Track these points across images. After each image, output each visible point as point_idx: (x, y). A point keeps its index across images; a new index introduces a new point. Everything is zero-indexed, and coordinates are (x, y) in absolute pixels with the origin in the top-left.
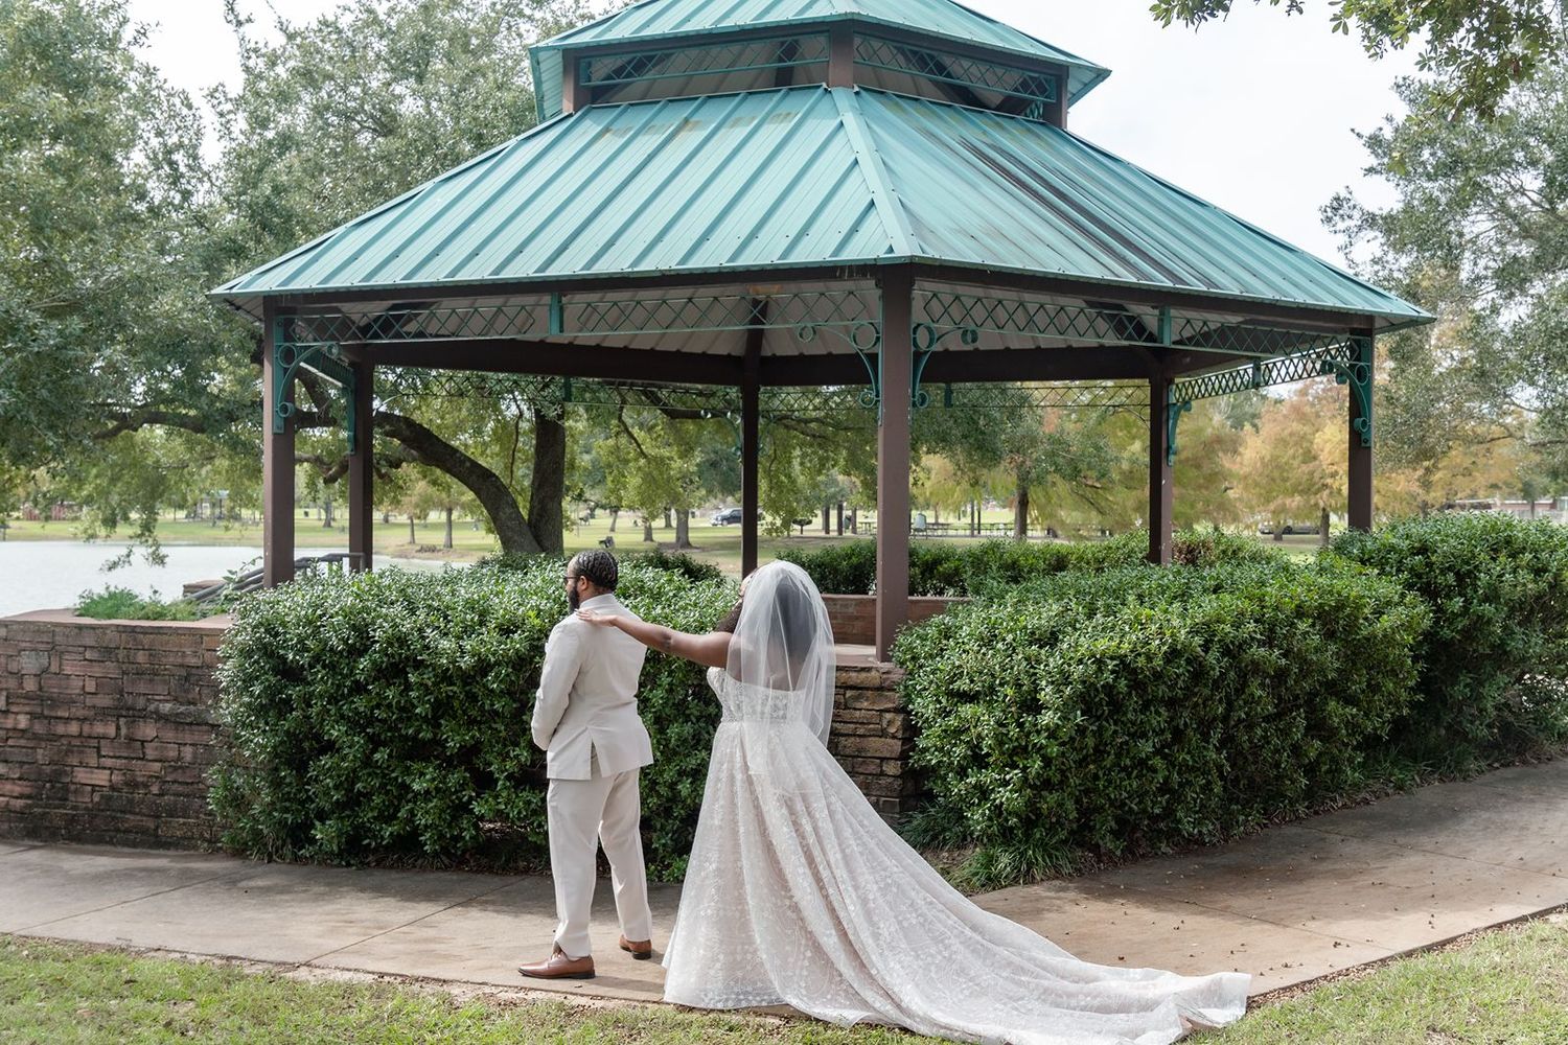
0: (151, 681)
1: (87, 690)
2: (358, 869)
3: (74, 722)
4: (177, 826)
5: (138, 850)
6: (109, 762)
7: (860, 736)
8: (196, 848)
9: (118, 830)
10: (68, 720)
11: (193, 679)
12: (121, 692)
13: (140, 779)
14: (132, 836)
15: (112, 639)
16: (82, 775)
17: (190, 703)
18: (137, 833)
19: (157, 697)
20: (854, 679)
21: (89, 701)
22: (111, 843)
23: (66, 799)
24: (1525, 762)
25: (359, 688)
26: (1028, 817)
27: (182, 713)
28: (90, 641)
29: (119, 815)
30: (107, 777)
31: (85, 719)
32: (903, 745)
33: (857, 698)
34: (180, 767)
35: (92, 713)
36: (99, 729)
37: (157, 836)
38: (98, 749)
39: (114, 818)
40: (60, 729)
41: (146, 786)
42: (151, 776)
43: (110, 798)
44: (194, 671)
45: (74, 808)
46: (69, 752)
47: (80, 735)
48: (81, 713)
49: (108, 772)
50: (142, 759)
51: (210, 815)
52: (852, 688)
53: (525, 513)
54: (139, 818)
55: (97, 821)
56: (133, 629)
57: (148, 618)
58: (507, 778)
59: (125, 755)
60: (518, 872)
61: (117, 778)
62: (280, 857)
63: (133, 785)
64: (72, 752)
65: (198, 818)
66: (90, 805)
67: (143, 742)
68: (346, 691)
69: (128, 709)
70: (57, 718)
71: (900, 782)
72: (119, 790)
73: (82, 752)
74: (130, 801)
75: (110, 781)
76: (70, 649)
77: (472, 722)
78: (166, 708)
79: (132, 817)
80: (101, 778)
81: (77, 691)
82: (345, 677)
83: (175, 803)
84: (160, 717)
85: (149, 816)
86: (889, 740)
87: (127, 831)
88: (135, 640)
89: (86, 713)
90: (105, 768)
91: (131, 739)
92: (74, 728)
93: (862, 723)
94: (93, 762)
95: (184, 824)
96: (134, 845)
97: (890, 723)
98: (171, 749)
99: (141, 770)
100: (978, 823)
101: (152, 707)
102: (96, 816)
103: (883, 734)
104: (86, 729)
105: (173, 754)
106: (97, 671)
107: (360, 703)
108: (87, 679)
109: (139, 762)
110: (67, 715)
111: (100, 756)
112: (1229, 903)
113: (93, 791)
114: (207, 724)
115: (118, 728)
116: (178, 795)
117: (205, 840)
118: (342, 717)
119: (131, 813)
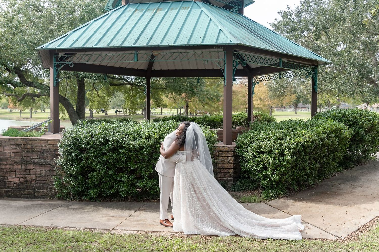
0: (32, 153)
1: (12, 156)
2: (99, 202)
3: (8, 165)
4: (41, 192)
5: (29, 199)
6: (19, 176)
7: (222, 163)
8: (47, 198)
9: (22, 194)
10: (6, 164)
11: (45, 153)
12: (23, 157)
13: (29, 180)
14: (27, 195)
15: (19, 142)
16: (10, 179)
17: (44, 159)
18: (28, 194)
19: (33, 158)
20: (221, 149)
21: (12, 159)
22: (20, 197)
23: (6, 186)
24: (360, 165)
25: (104, 154)
26: (278, 182)
27: (42, 162)
28: (12, 143)
29: (22, 190)
30: (19, 180)
31: (11, 164)
32: (234, 165)
33: (221, 154)
34: (41, 176)
35: (13, 162)
36: (16, 167)
37: (34, 195)
38: (15, 172)
39: (21, 191)
40: (3, 167)
41: (30, 182)
42: (32, 179)
43: (19, 185)
44: (45, 150)
45: (8, 188)
46: (6, 173)
47: (10, 168)
48: (10, 162)
49: (19, 178)
50: (29, 175)
51: (50, 189)
52: (220, 151)
53: (75, 109)
54: (28, 190)
55: (16, 192)
56: (26, 139)
57: (27, 136)
58: (147, 177)
59: (24, 173)
60: (144, 201)
61: (21, 180)
62: (75, 199)
63: (26, 181)
64: (7, 173)
65: (47, 190)
66: (13, 187)
67: (29, 170)
68: (100, 155)
69: (25, 161)
70: (2, 164)
71: (233, 174)
72: (22, 183)
73: (10, 173)
74: (26, 186)
75: (19, 181)
76: (6, 145)
77: (136, 163)
78: (37, 160)
79: (26, 190)
80: (17, 180)
81: (9, 157)
82: (99, 151)
83: (40, 186)
84: (34, 163)
85: (32, 190)
86: (230, 164)
87: (25, 194)
88: (27, 142)
89: (11, 162)
90: (18, 177)
91: (26, 169)
92: (8, 167)
93: (223, 160)
94: (14, 175)
95: (43, 192)
96: (27, 198)
97: (230, 160)
98: (38, 171)
99: (29, 178)
100: (265, 184)
101: (32, 160)
102: (15, 190)
103: (229, 162)
104: (12, 167)
105: (39, 173)
106: (15, 151)
107: (104, 158)
108: (12, 153)
109: (28, 175)
110: (5, 163)
111: (16, 174)
112: (332, 201)
113: (14, 184)
114: (49, 164)
115: (22, 166)
116: (41, 184)
117: (50, 196)
118: (99, 162)
119: (26, 189)
